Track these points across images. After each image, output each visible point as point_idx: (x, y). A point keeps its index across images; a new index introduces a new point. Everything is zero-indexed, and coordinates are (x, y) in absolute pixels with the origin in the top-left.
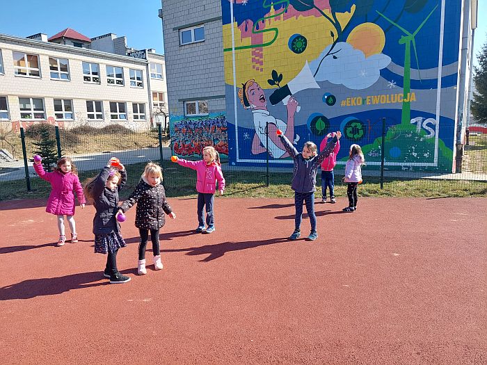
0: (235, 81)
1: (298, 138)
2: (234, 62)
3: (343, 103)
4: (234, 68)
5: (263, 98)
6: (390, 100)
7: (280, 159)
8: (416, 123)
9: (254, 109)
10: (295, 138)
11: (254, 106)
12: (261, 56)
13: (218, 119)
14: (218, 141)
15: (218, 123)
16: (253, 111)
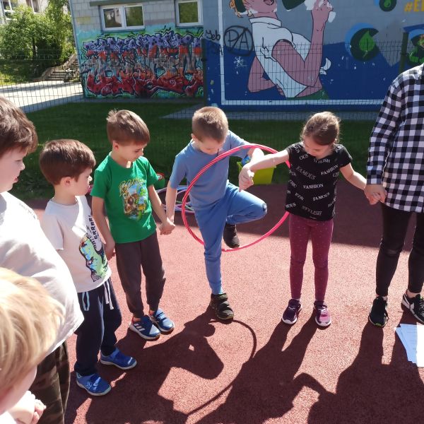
1: (328, 64)
3: (408, 8)
7: (295, 98)
9: (253, 16)
10: (323, 64)
11: (254, 12)
13: (161, 35)
14: (162, 72)
15: (162, 41)
16: (252, 21)
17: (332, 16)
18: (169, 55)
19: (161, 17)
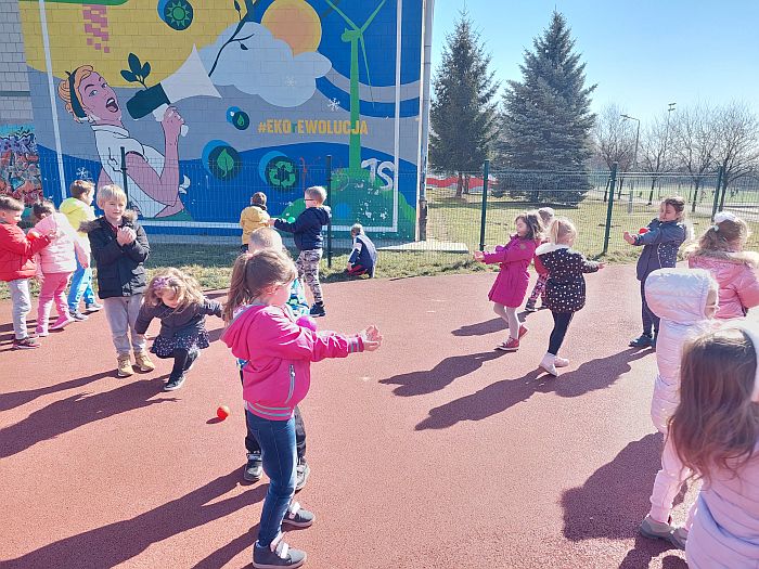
0: (49, 63)
1: (187, 181)
2: (44, 25)
3: (262, 128)
4: (46, 38)
5: (113, 104)
6: (332, 129)
7: (154, 219)
8: (369, 168)
9: (95, 123)
10: (182, 182)
11: (95, 118)
12: (104, 23)
13: (16, 137)
14: (20, 182)
15: (18, 145)
16: (94, 128)
17: (185, 130)
18: (30, 162)
19: (15, 116)
